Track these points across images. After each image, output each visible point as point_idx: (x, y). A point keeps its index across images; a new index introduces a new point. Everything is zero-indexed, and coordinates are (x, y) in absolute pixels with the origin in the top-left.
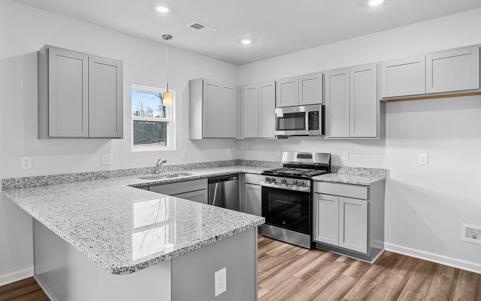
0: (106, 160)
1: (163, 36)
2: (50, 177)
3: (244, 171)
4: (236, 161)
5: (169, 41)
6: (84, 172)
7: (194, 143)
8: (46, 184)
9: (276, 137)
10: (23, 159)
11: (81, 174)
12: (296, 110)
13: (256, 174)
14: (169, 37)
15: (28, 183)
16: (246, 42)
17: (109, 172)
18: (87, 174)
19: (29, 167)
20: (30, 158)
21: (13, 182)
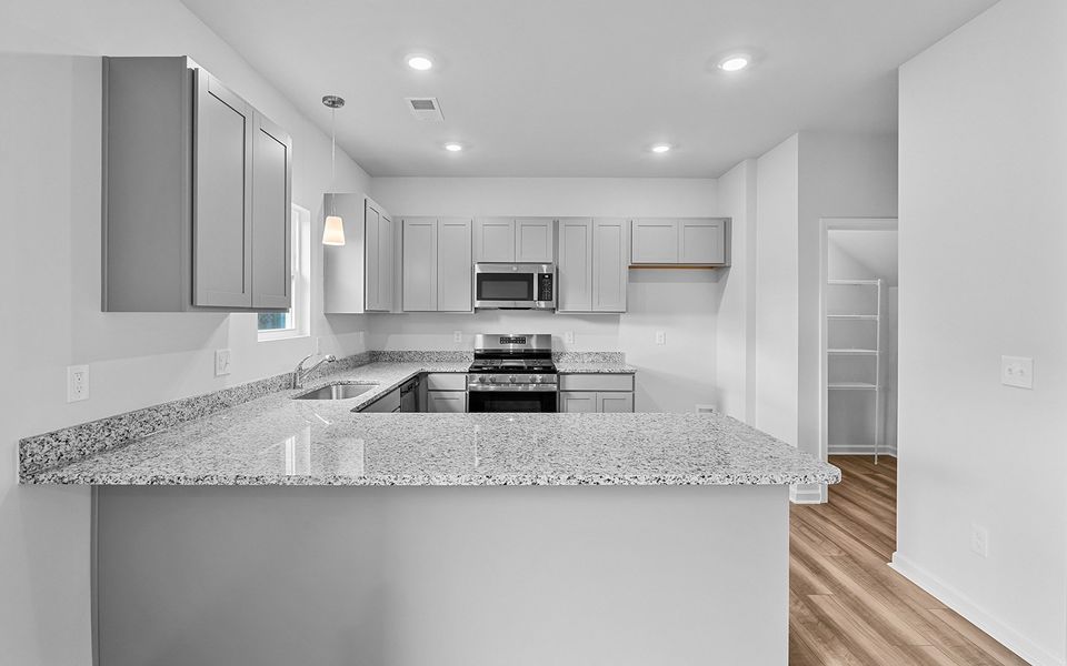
0: (224, 363)
1: (324, 99)
2: (132, 416)
3: (427, 369)
7: (330, 322)
8: (126, 440)
9: (471, 311)
10: (72, 371)
11: (188, 402)
12: (515, 269)
13: (455, 372)
14: (338, 103)
15: (89, 443)
16: (454, 148)
17: (229, 391)
19: (84, 395)
20: (85, 368)
21: (55, 444)
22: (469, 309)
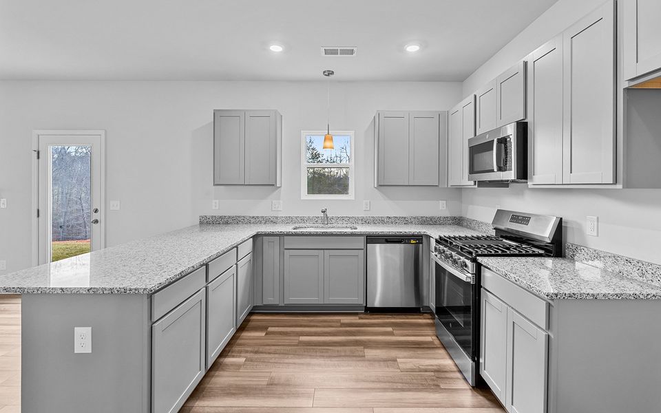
0: (277, 206)
1: (324, 72)
2: (230, 217)
3: (429, 233)
4: (454, 218)
5: (331, 76)
6: (255, 215)
7: (381, 192)
8: (227, 223)
9: (475, 184)
10: (214, 201)
11: (253, 217)
14: (330, 73)
15: (215, 221)
16: (413, 49)
17: (277, 218)
18: (258, 217)
19: (217, 208)
20: (217, 201)
21: (206, 218)
22: (472, 183)
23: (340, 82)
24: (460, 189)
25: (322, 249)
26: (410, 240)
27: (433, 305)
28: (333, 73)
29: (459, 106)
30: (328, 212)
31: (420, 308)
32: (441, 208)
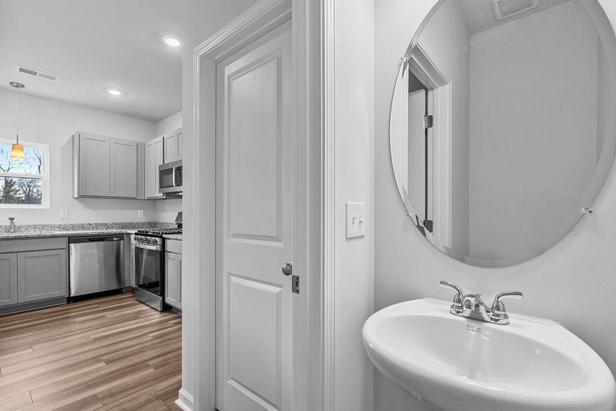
1: (11, 83)
3: (129, 231)
4: (150, 223)
5: (21, 88)
7: (81, 202)
9: (164, 196)
22: (161, 195)
23: (29, 95)
24: (154, 200)
25: (15, 252)
26: (113, 238)
27: (133, 284)
28: (23, 86)
29: (153, 142)
30: (14, 221)
31: (121, 289)
32: (139, 216)
